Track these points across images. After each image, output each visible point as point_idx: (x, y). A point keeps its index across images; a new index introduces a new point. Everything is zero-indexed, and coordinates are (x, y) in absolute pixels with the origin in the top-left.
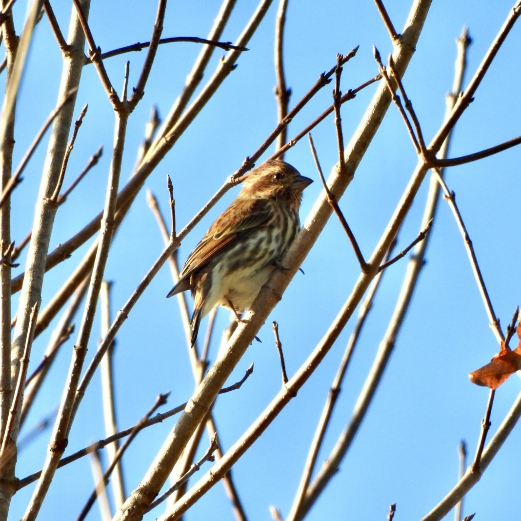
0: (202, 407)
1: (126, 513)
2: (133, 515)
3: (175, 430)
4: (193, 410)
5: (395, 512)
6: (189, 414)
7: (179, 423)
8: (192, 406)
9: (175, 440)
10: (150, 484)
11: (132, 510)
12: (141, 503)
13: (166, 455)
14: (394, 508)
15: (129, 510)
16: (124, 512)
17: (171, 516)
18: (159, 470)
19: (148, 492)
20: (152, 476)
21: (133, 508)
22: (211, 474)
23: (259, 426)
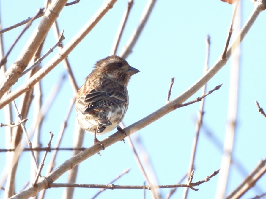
0: (55, 13)
1: (8, 78)
2: (12, 79)
3: (39, 27)
4: (50, 16)
5: (174, 82)
6: (47, 18)
7: (41, 23)
8: (49, 13)
9: (38, 33)
10: (22, 60)
11: (11, 76)
12: (17, 71)
13: (33, 42)
14: (173, 80)
15: (9, 76)
16: (6, 76)
17: (35, 80)
18: (28, 51)
19: (21, 65)
20: (24, 55)
21: (12, 74)
22: (60, 54)
23: (90, 26)
